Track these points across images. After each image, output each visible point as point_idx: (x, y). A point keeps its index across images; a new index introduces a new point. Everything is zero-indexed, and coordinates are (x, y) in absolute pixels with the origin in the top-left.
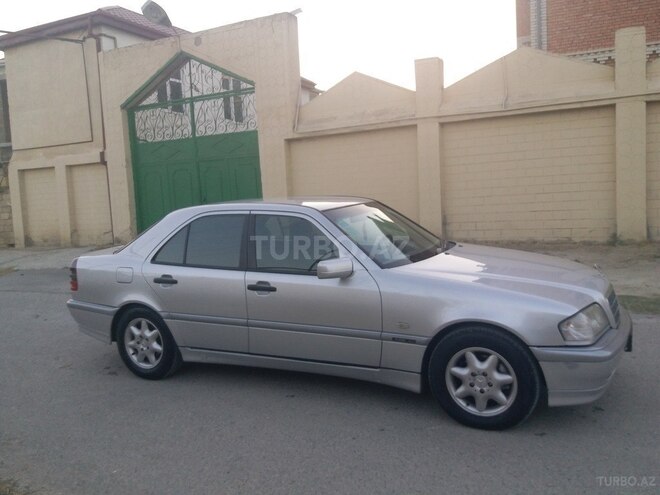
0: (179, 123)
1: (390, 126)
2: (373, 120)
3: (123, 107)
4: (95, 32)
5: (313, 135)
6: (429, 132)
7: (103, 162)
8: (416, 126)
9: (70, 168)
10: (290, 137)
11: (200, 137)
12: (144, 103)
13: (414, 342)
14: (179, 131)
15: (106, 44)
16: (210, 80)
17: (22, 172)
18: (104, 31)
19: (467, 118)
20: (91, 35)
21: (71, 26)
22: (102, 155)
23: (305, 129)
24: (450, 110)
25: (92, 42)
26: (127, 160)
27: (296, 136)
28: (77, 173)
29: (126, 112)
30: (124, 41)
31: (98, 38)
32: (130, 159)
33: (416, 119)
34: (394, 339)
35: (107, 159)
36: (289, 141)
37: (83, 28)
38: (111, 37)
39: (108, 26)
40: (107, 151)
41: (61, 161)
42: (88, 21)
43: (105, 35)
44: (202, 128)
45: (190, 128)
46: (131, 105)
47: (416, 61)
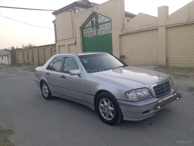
0: (93, 32)
1: (150, 29)
2: (144, 28)
3: (80, 28)
4: (74, 8)
5: (127, 33)
6: (162, 31)
7: (76, 43)
8: (158, 29)
9: (69, 45)
10: (120, 34)
11: (98, 36)
12: (86, 27)
13: (91, 95)
14: (93, 34)
15: (77, 11)
16: (101, 19)
17: (59, 46)
18: (76, 7)
19: (175, 25)
20: (73, 9)
21: (68, 7)
22: (75, 41)
23: (125, 32)
24: (169, 23)
25: (73, 11)
26: (81, 43)
27: (122, 34)
28: (71, 46)
29: (81, 29)
30: (81, 10)
31: (74, 10)
32: (82, 43)
33: (158, 27)
34: (88, 94)
35: (77, 43)
36: (120, 36)
37: (71, 7)
38: (78, 9)
39: (77, 6)
40: (77, 41)
41: (67, 43)
42: (72, 6)
43: (76, 9)
44: (99, 33)
45: (96, 33)
46: (82, 27)
47: (158, 8)
